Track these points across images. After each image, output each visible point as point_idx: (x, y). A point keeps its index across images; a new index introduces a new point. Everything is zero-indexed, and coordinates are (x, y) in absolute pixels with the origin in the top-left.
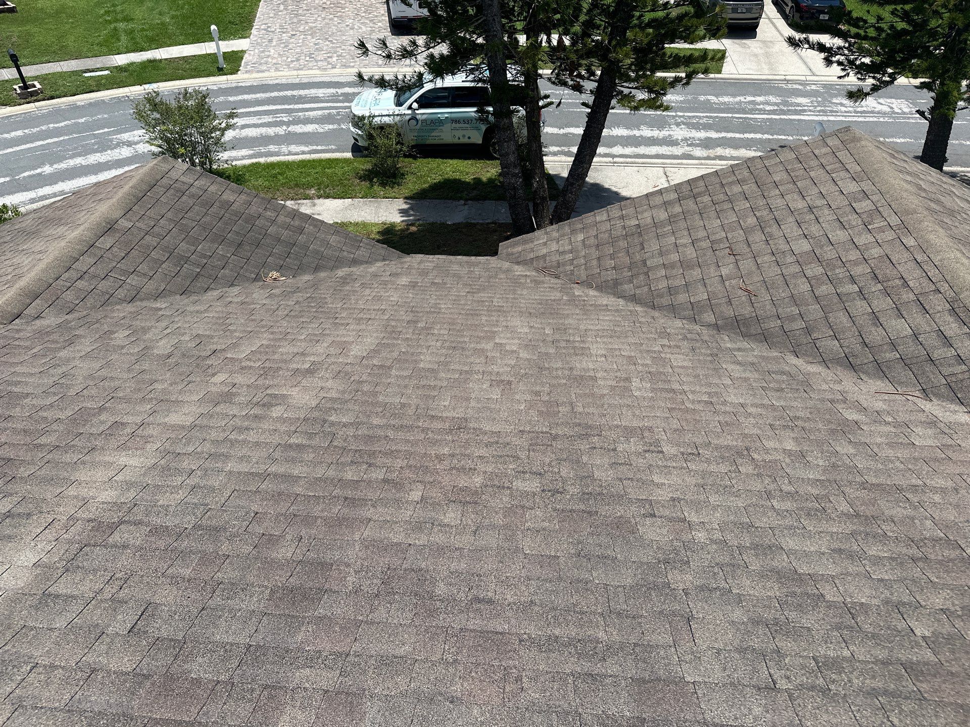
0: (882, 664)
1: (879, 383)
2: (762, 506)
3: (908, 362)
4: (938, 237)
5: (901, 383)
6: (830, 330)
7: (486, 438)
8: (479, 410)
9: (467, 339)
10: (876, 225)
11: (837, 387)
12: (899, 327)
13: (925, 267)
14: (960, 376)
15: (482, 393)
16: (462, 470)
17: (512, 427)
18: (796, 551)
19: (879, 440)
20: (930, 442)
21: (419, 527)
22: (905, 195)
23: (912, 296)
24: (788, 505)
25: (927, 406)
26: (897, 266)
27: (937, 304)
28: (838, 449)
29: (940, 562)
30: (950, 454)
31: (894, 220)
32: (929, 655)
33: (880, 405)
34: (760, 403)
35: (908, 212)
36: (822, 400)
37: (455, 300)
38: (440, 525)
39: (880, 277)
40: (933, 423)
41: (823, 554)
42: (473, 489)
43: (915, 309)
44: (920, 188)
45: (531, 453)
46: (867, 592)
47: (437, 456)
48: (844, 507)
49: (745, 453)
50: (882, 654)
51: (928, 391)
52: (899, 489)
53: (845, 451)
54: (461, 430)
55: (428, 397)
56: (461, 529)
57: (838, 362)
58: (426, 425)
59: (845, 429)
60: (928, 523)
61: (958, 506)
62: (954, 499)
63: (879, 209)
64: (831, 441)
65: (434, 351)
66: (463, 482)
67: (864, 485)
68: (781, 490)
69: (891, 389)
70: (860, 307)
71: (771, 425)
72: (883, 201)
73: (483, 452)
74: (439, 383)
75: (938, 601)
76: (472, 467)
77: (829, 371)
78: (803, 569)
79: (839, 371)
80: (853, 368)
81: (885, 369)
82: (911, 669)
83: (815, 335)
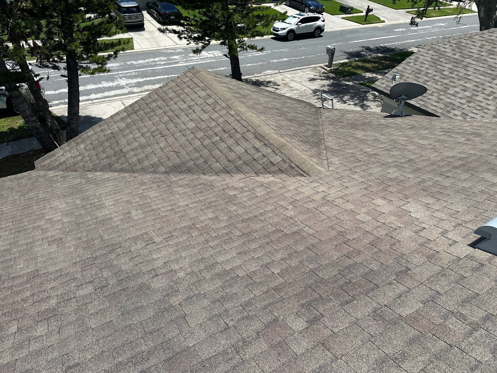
0: (266, 293)
1: (239, 175)
2: (205, 247)
3: (247, 163)
4: (242, 108)
5: (247, 173)
6: (214, 159)
7: (53, 276)
8: (45, 262)
9: (26, 224)
10: (218, 109)
11: (224, 183)
12: (239, 150)
13: (241, 122)
14: (266, 163)
15: (44, 251)
16: (43, 300)
17: (69, 263)
18: (224, 261)
19: (245, 199)
20: (263, 193)
21: (21, 346)
22: (224, 93)
23: (240, 136)
24: (216, 242)
25: (258, 179)
26: (231, 124)
27: (250, 136)
28: (230, 209)
29: (277, 240)
30: (271, 195)
31: (224, 105)
32: (281, 280)
33: (241, 185)
34: (194, 201)
35: (228, 100)
36: (219, 191)
37: (12, 203)
38: (34, 339)
39: (226, 131)
40: (262, 185)
41: (234, 257)
42: (52, 308)
43: (243, 140)
44: (230, 89)
45: (84, 272)
46: (254, 265)
47: (22, 300)
48: (238, 233)
49: (193, 226)
50: (265, 289)
51: (257, 173)
52: (256, 217)
53: (233, 209)
54: (35, 278)
55: (7, 267)
56: (49, 335)
57: (221, 171)
58: (10, 284)
59: (231, 200)
60: (269, 226)
61: (278, 215)
62: (276, 213)
63: (217, 101)
64: (227, 207)
65: (5, 238)
66: (44, 307)
67: (243, 221)
68: (212, 237)
69: (245, 176)
70: (222, 146)
71: (201, 210)
72: (217, 97)
73: (52, 285)
74: (13, 256)
75: (279, 256)
76: (48, 296)
77: (219, 177)
78: (228, 268)
79: (223, 175)
80: (228, 172)
81: (239, 169)
82: (276, 289)
83: (209, 163)
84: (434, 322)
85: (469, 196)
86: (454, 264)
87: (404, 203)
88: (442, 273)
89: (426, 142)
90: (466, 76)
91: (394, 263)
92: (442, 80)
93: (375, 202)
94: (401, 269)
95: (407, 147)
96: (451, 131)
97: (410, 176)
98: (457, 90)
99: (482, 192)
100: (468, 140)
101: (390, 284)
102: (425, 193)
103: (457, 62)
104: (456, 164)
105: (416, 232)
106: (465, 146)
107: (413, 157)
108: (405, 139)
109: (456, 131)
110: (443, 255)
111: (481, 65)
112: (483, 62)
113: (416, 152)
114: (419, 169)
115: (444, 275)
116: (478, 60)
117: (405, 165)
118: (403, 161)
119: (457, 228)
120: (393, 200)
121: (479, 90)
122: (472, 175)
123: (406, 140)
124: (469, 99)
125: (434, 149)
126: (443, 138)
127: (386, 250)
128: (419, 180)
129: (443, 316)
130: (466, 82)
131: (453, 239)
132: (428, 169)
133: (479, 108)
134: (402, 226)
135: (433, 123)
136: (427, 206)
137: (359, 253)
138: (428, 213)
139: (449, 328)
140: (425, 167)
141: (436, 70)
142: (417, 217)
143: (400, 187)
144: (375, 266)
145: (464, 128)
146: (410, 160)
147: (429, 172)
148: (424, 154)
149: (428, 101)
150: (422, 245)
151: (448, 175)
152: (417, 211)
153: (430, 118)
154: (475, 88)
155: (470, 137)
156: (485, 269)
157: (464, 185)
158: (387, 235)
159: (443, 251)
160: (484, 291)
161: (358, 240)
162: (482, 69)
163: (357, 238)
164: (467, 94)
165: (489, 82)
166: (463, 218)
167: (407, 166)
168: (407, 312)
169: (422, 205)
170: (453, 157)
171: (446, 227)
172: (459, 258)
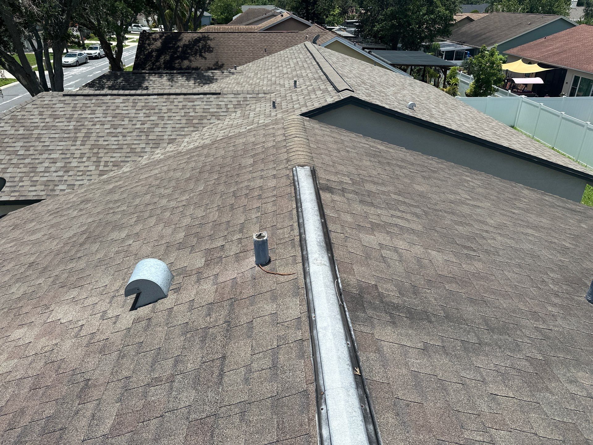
84: (138, 409)
85: (108, 264)
86: (127, 339)
87: (47, 315)
88: (122, 356)
89: (39, 235)
90: (46, 148)
91: (70, 388)
92: (22, 161)
93: (12, 337)
94: (81, 387)
95: (20, 252)
96: (60, 209)
97: (40, 281)
98: (46, 165)
99: (117, 252)
100: (81, 210)
101: (77, 413)
102: (65, 289)
103: (24, 137)
104: (82, 240)
105: (76, 336)
106: (81, 218)
107: (32, 259)
108: (12, 244)
109: (65, 207)
110: (113, 338)
111: (53, 132)
112: (53, 128)
113: (32, 252)
114: (45, 268)
115: (124, 356)
117: (28, 273)
118: (23, 270)
119: (112, 302)
120: (33, 320)
121: (68, 156)
122: (101, 242)
123: (15, 245)
124: (65, 169)
125: (52, 237)
126: (53, 222)
127: (54, 380)
128: (52, 279)
129: (142, 396)
130: (50, 154)
131: (114, 316)
132: (56, 262)
133: (81, 173)
134: (58, 340)
135: (36, 210)
136: (74, 301)
137: (22, 412)
138: (78, 308)
139: (153, 401)
140: (51, 262)
142: (69, 320)
143: (34, 301)
144: (49, 411)
145: (71, 200)
146: (31, 264)
147: (58, 265)
148: (43, 248)
149: (23, 189)
150: (87, 346)
151: (79, 255)
152: (65, 314)
153: (31, 207)
154: (63, 156)
155: (81, 206)
156: (154, 321)
157: (98, 256)
158: (46, 363)
159: (111, 335)
160: (162, 341)
161: (14, 396)
163: (12, 396)
164: (59, 164)
166: (114, 289)
167: (31, 272)
168: (109, 425)
169: (69, 304)
170: (74, 235)
171: (103, 309)
172: (129, 329)
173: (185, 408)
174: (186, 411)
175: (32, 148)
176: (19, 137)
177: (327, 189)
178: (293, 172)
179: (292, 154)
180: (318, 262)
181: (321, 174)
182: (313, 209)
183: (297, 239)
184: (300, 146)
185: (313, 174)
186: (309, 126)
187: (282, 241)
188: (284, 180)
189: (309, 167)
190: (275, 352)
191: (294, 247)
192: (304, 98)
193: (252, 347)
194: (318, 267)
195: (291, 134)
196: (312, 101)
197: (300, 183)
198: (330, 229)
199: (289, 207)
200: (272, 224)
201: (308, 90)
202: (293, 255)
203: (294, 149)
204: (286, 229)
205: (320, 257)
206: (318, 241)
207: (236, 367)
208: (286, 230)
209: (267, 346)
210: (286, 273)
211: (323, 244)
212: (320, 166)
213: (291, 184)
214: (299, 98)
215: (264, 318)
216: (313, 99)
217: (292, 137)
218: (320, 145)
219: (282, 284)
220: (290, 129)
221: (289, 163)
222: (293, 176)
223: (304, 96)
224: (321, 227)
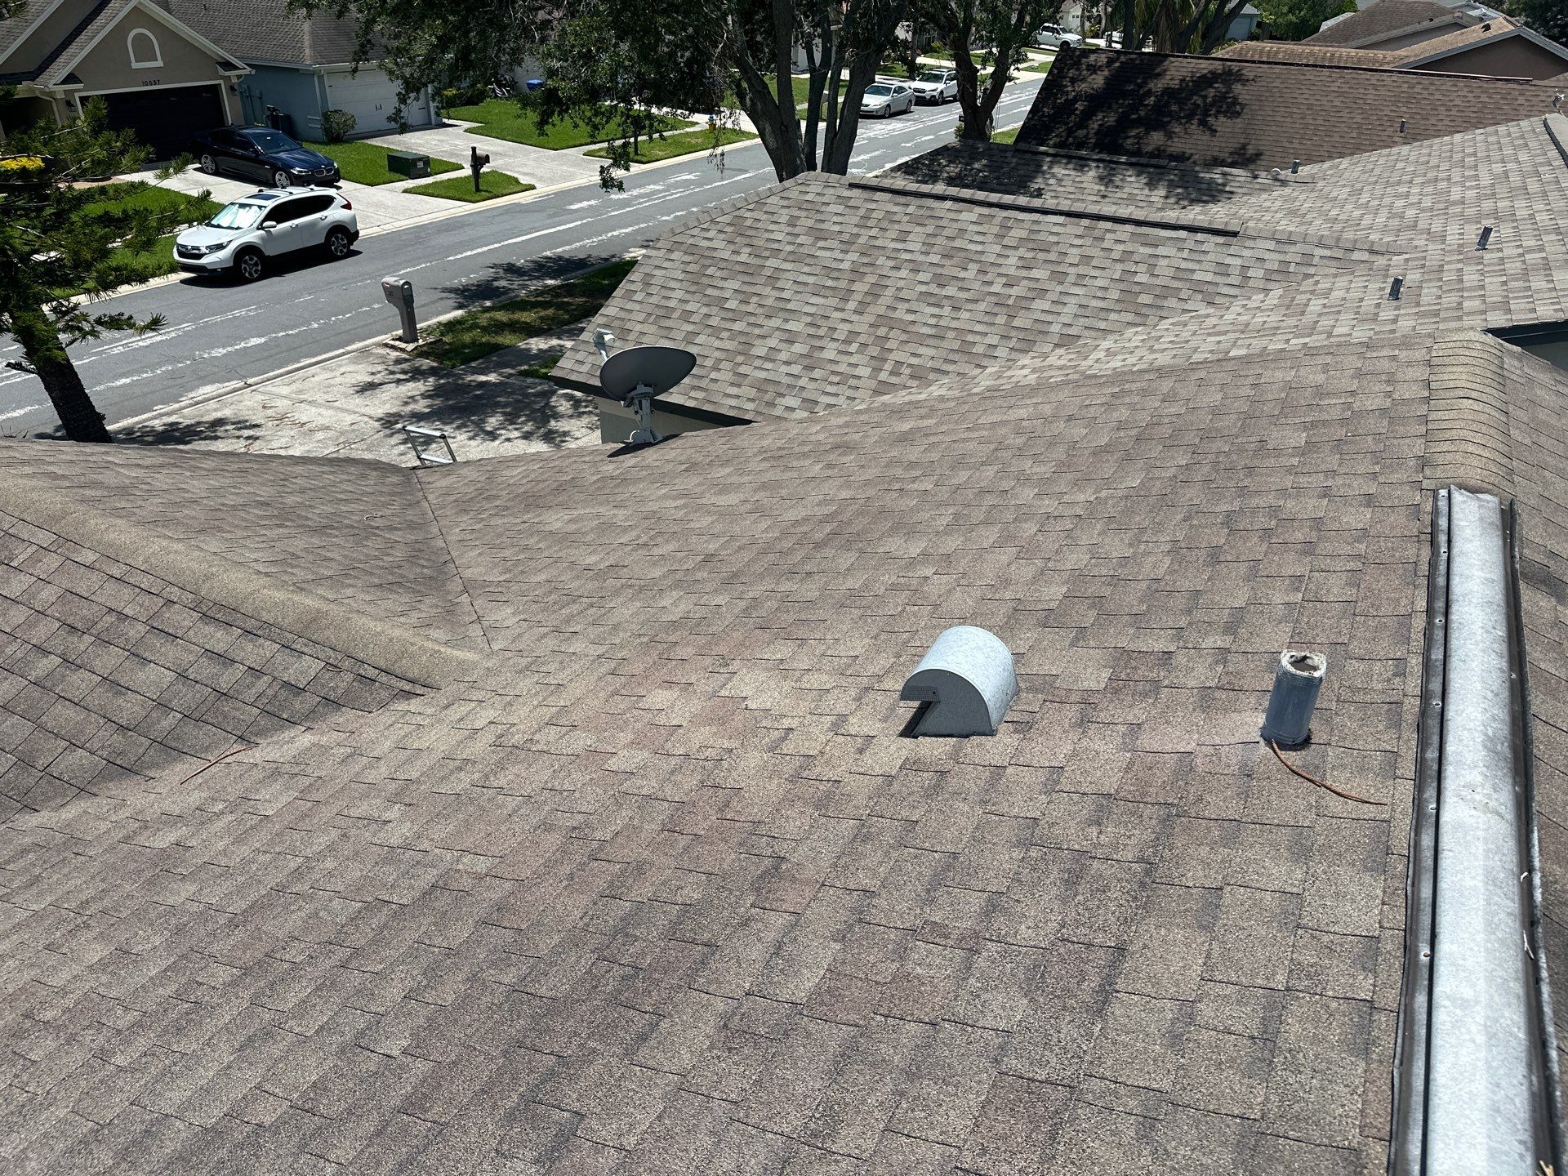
0: (378, 1136)
1: (179, 767)
2: (102, 1082)
3: (196, 715)
4: (121, 534)
5: (207, 749)
6: (59, 741)
10: (21, 558)
11: (123, 814)
12: (153, 678)
13: (132, 580)
14: (270, 692)
19: (220, 845)
20: (284, 799)
22: (35, 496)
23: (141, 628)
24: (141, 1043)
25: (256, 756)
26: (93, 597)
27: (180, 619)
28: (171, 901)
29: (374, 942)
30: (316, 796)
31: (44, 538)
32: (421, 1067)
33: (196, 797)
34: (9, 926)
35: (55, 519)
36: (112, 849)
39: (79, 625)
40: (275, 772)
41: (229, 1067)
43: (157, 642)
44: (55, 476)
46: (312, 1061)
48: (223, 974)
49: (28, 1024)
50: (369, 1126)
51: (247, 735)
52: (280, 889)
53: (184, 895)
57: (102, 777)
59: (166, 865)
60: (336, 904)
61: (357, 854)
62: (347, 849)
63: (10, 531)
64: (155, 899)
67: (232, 924)
68: (119, 1032)
69: (199, 765)
70: (79, 683)
71: (47, 947)
72: (8, 518)
75: (394, 992)
77: (98, 799)
78: (212, 1115)
79: (114, 789)
80: (129, 771)
81: (174, 744)
82: (413, 1105)
83: (41, 763)
84: (879, 978)
85: (869, 607)
86: (882, 799)
87: (722, 678)
88: (862, 836)
89: (732, 499)
90: (781, 305)
91: (739, 860)
92: (728, 325)
93: (647, 702)
94: (762, 868)
95: (692, 525)
96: (785, 452)
97: (720, 600)
98: (772, 343)
99: (894, 588)
100: (830, 466)
101: (745, 923)
102: (767, 635)
103: (748, 271)
104: (819, 536)
105: (772, 749)
106: (827, 484)
107: (712, 547)
108: (679, 503)
109: (797, 450)
110: (851, 784)
111: (806, 269)
112: (808, 260)
113: (716, 531)
114: (735, 575)
115: (867, 838)
116: (795, 258)
117: (699, 575)
118: (690, 565)
119: (863, 701)
120: (693, 680)
121: (821, 332)
122: (862, 551)
123: (685, 506)
124: (807, 362)
125: (759, 510)
126: (770, 476)
127: (711, 827)
128: (742, 604)
129: (894, 951)
130: (786, 320)
131: (862, 733)
132: (758, 568)
134: (735, 744)
135: (738, 442)
136: (781, 668)
137: (640, 869)
138: (787, 686)
139: (917, 977)
140: (748, 565)
141: (706, 300)
142: (763, 706)
143: (701, 640)
144: (692, 893)
145: (813, 438)
146: (709, 558)
147: (761, 577)
148: (737, 530)
149: (713, 386)
150: (795, 778)
151: (808, 568)
152: (759, 691)
153: (729, 432)
154: (812, 331)
155: (832, 457)
156: (953, 783)
157: (850, 583)
158: (702, 785)
159: (848, 775)
160: (965, 840)
161: (631, 830)
162: (811, 280)
163: (626, 827)
164: (798, 348)
165: (837, 309)
166: (871, 670)
167: (705, 575)
168: (808, 985)
169: (767, 670)
170: (806, 519)
171: (840, 709)
172: (889, 778)
173: (993, 1033)
174: (997, 1041)
175: (754, 299)
176: (738, 268)
177: (1543, 582)
178: (1436, 498)
179: (1446, 447)
180: (1478, 797)
181: (1530, 528)
182: (1487, 632)
183: (1412, 705)
184: (1475, 427)
185: (1509, 520)
186: (1518, 372)
187: (1360, 697)
188: (1399, 520)
189: (1496, 500)
190: (1276, 1003)
191: (1396, 724)
192: (1505, 283)
193: (1208, 957)
194: (1473, 812)
195: (1451, 384)
196: (1532, 296)
197: (1456, 539)
198: (1534, 709)
199: (1404, 602)
200: (1333, 638)
201: (1524, 262)
202: (1388, 748)
203: (1454, 434)
204: (1379, 664)
205: (1488, 786)
206: (1490, 733)
207: (1149, 989)
208: (1377, 667)
209: (1254, 974)
210: (1353, 794)
211: (1505, 749)
212: (1532, 502)
213: (1423, 537)
214: (1487, 280)
215: (1258, 895)
216: (1537, 291)
217: (1452, 394)
218: (1543, 440)
219: (1335, 820)
220: (1450, 369)
221: (1428, 471)
222: (1435, 511)
223: (1504, 278)
224: (1505, 694)
